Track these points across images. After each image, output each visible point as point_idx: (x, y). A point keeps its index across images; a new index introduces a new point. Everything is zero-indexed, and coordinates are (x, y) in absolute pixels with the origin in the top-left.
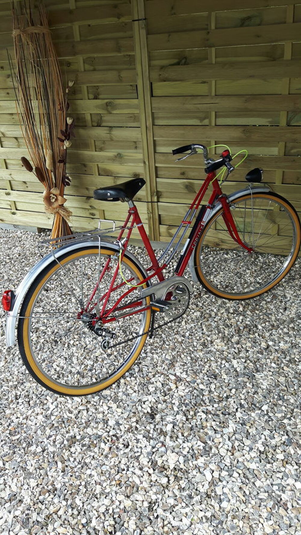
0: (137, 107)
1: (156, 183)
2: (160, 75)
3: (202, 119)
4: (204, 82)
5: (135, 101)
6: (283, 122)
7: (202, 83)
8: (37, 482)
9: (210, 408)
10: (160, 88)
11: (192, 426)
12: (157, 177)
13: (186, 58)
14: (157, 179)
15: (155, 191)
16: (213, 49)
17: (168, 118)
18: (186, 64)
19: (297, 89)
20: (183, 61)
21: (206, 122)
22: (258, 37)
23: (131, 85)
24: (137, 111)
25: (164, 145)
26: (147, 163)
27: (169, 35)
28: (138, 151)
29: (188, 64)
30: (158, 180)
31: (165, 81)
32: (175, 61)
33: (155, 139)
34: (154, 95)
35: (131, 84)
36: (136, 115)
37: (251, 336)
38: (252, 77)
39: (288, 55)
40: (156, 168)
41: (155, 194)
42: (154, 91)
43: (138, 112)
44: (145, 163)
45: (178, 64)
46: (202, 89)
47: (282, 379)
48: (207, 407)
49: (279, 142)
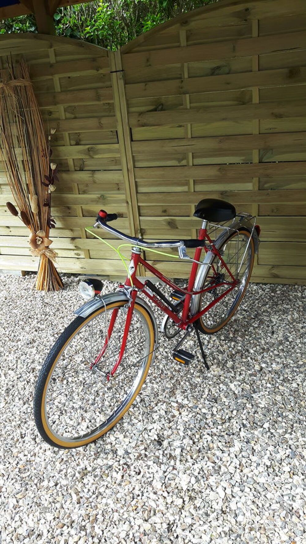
0: (118, 151)
1: (140, 221)
2: (139, 121)
3: (180, 160)
4: (180, 126)
5: (116, 146)
6: (256, 160)
7: (178, 127)
8: (54, 515)
9: (214, 430)
10: (139, 132)
11: (200, 449)
12: (140, 215)
13: (162, 104)
14: (140, 217)
15: (139, 228)
16: (188, 96)
17: (147, 160)
18: (162, 110)
19: (267, 129)
20: (160, 107)
21: (184, 162)
22: (228, 84)
23: (111, 131)
24: (117, 155)
25: (145, 186)
26: (130, 203)
27: (146, 85)
28: (121, 192)
29: (164, 110)
30: (141, 218)
31: (143, 126)
32: (152, 107)
33: (136, 180)
34: (134, 139)
35: (112, 130)
36: (117, 158)
37: (244, 360)
38: (224, 119)
39: (256, 99)
40: (139, 207)
41: (139, 231)
42: (133, 135)
43: (120, 156)
44: (127, 203)
45: (155, 110)
46: (179, 132)
47: (279, 398)
48: (212, 430)
49: (253, 178)
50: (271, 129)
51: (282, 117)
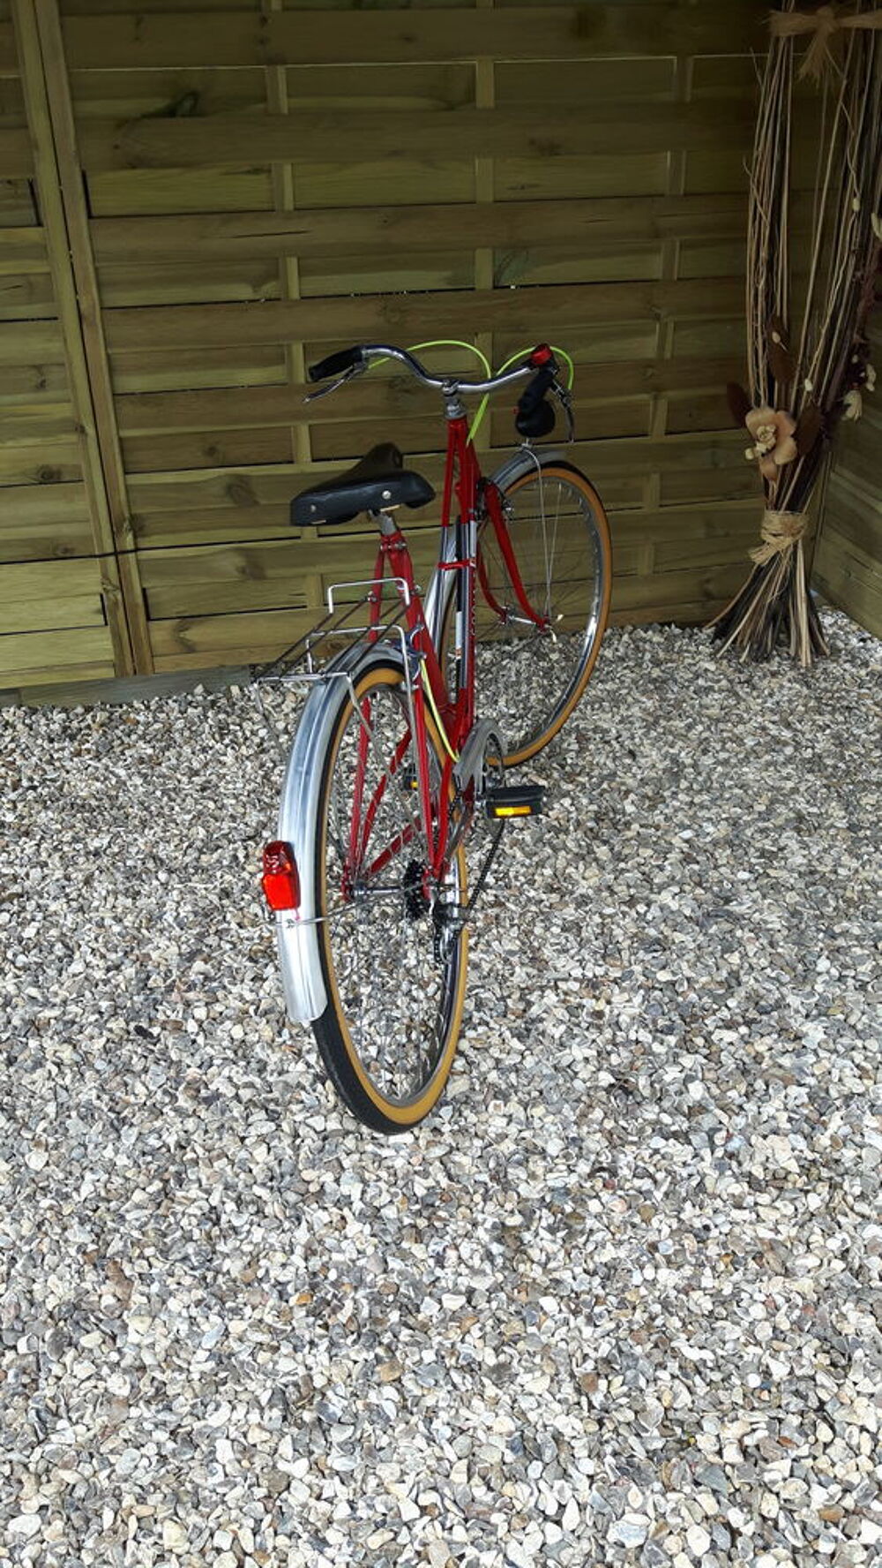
0: (42, 252)
1: (127, 492)
2: (116, 147)
3: (257, 283)
4: (256, 171)
5: (33, 234)
6: (484, 280)
7: (249, 172)
9: (725, 1014)
10: (117, 190)
12: (126, 473)
13: (194, 95)
14: (128, 476)
15: (127, 515)
16: (281, 70)
17: (136, 284)
18: (193, 113)
19: (512, 188)
20: (187, 104)
21: (270, 289)
22: (408, 39)
23: (9, 182)
24: (39, 267)
25: (140, 369)
26: (90, 430)
27: (138, 23)
28: (50, 394)
29: (200, 115)
30: (134, 479)
31: (134, 167)
32: (160, 104)
33: (110, 351)
34: (95, 212)
35: (11, 177)
36: (32, 279)
38: (396, 153)
39: (485, 96)
40: (120, 440)
41: (126, 525)
42: (92, 198)
43: (46, 269)
44: (82, 430)
45: (171, 112)
46: (250, 190)
47: (792, 897)
48: (719, 1014)
49: (476, 334)
50: (523, 188)
51: (557, 154)
